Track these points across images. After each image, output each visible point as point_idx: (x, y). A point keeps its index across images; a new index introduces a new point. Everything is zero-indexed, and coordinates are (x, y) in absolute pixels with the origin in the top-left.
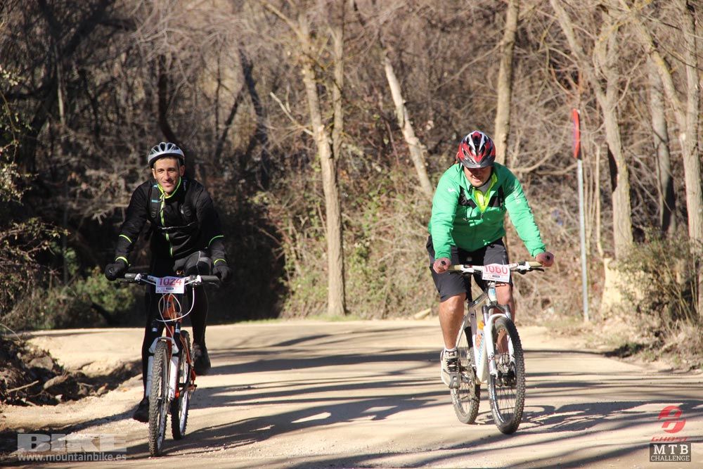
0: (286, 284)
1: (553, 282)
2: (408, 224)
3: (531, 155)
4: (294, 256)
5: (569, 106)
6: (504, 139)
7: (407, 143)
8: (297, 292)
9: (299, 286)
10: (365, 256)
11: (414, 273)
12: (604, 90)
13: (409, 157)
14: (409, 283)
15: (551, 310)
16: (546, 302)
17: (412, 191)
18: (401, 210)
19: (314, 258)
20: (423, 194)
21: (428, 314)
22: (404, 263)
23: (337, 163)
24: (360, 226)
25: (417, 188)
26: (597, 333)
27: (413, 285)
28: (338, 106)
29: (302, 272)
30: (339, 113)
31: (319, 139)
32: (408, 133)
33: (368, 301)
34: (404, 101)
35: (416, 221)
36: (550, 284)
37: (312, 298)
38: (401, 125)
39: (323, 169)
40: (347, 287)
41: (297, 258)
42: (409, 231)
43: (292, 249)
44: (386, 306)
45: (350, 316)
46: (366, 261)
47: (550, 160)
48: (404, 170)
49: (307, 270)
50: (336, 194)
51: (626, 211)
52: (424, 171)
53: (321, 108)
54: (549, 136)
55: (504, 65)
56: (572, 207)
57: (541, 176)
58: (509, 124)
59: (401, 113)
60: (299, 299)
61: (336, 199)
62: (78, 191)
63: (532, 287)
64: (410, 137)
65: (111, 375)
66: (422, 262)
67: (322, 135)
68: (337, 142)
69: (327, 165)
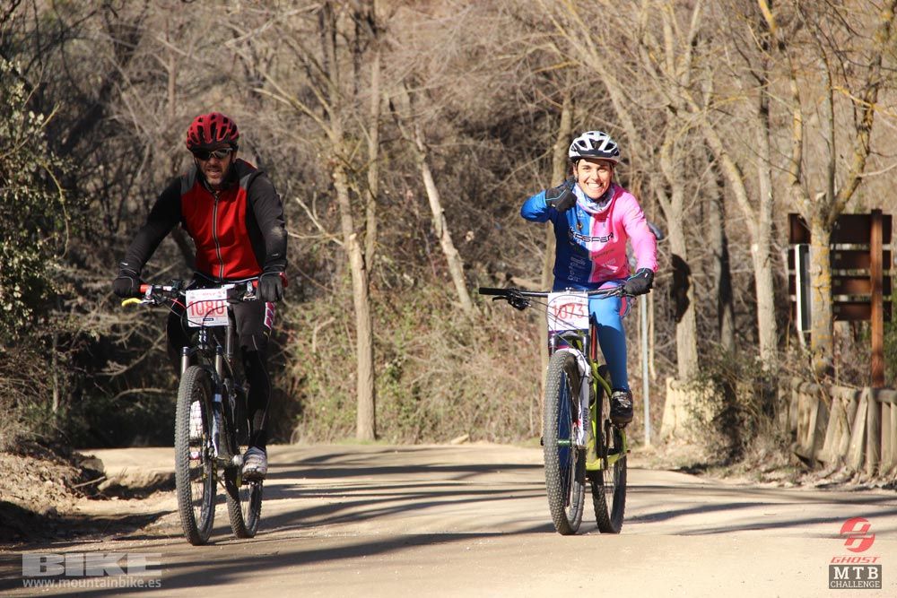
2: (445, 342)
4: (317, 376)
7: (444, 255)
8: (321, 415)
9: (324, 409)
10: (397, 376)
11: (451, 396)
12: (669, 196)
13: (447, 270)
14: (445, 407)
17: (449, 306)
18: (437, 328)
19: (341, 379)
20: (462, 310)
21: (466, 440)
22: (441, 384)
23: (369, 275)
24: (391, 345)
25: (454, 303)
26: (660, 456)
27: (449, 409)
28: (371, 213)
29: (326, 393)
30: (371, 218)
31: (351, 248)
32: (446, 244)
33: (400, 426)
34: (443, 210)
35: (453, 340)
37: (337, 422)
38: (439, 235)
39: (354, 281)
40: (377, 409)
41: (321, 378)
42: (447, 350)
43: (315, 368)
44: (420, 432)
45: (381, 440)
46: (398, 381)
48: (442, 283)
49: (332, 391)
50: (368, 308)
51: (691, 328)
52: (463, 285)
53: (353, 215)
59: (439, 222)
60: (323, 421)
61: (368, 313)
62: (74, 305)
64: (448, 248)
66: (460, 383)
67: (353, 244)
68: (370, 251)
69: (359, 277)
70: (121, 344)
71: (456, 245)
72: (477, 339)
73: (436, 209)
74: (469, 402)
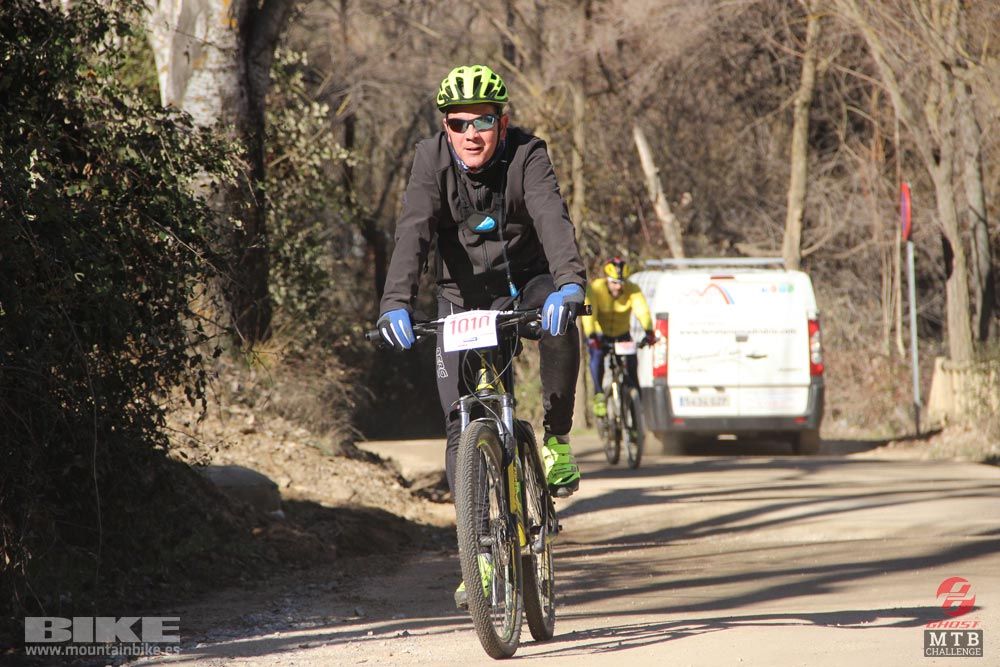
1: (845, 389)
6: (799, 217)
7: (659, 221)
12: (937, 160)
15: (843, 422)
16: (835, 413)
28: (578, 176)
29: (526, 377)
30: (579, 183)
32: (662, 210)
34: (657, 170)
38: (653, 198)
47: (831, 240)
48: (657, 252)
55: (800, 129)
57: (820, 260)
59: (652, 183)
64: (664, 213)
68: (577, 219)
71: (672, 210)
73: (649, 168)
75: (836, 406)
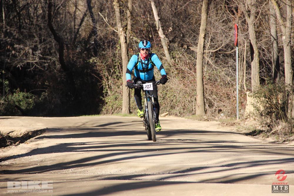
0: (103, 99)
1: (224, 102)
3: (216, 44)
4: (107, 86)
5: (234, 22)
6: (204, 37)
7: (160, 37)
8: (108, 103)
9: (109, 100)
11: (161, 96)
12: (249, 15)
13: (160, 44)
15: (222, 114)
16: (220, 111)
19: (117, 88)
20: (166, 60)
21: (167, 114)
23: (128, 45)
25: (164, 58)
26: (242, 125)
28: (129, 19)
29: (111, 94)
30: (129, 22)
31: (120, 34)
32: (160, 33)
34: (159, 18)
36: (222, 103)
37: (115, 106)
38: (157, 29)
39: (122, 48)
40: (131, 101)
41: (109, 88)
43: (107, 83)
45: (132, 114)
47: (224, 47)
48: (158, 49)
49: (113, 93)
50: (127, 59)
51: (257, 71)
52: (167, 50)
53: (121, 20)
54: (224, 36)
55: (205, 3)
56: (233, 68)
57: (220, 54)
58: (206, 30)
59: (157, 23)
60: (109, 106)
62: (11, 54)
63: (214, 104)
64: (161, 34)
65: (22, 137)
67: (121, 32)
68: (128, 35)
69: (124, 46)
70: (30, 71)
71: (164, 33)
72: (173, 73)
73: (157, 18)
74: (169, 99)
75: (220, 108)
